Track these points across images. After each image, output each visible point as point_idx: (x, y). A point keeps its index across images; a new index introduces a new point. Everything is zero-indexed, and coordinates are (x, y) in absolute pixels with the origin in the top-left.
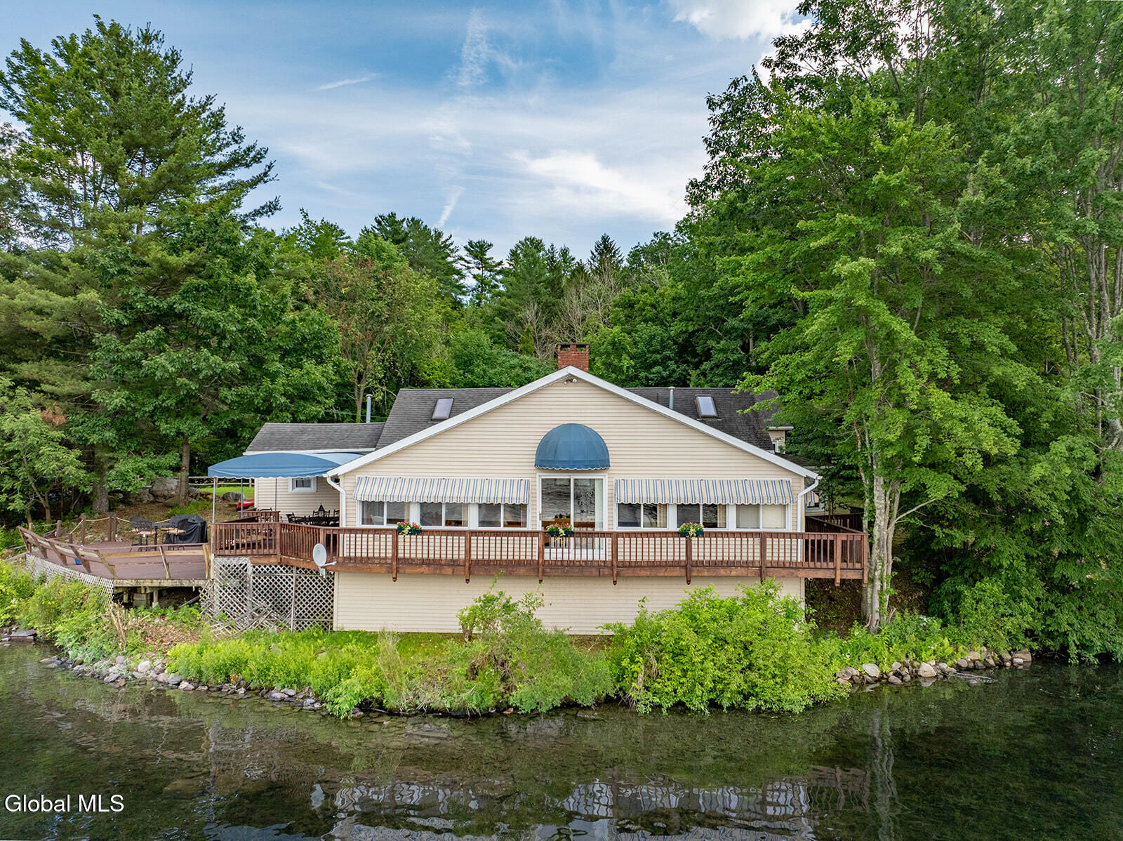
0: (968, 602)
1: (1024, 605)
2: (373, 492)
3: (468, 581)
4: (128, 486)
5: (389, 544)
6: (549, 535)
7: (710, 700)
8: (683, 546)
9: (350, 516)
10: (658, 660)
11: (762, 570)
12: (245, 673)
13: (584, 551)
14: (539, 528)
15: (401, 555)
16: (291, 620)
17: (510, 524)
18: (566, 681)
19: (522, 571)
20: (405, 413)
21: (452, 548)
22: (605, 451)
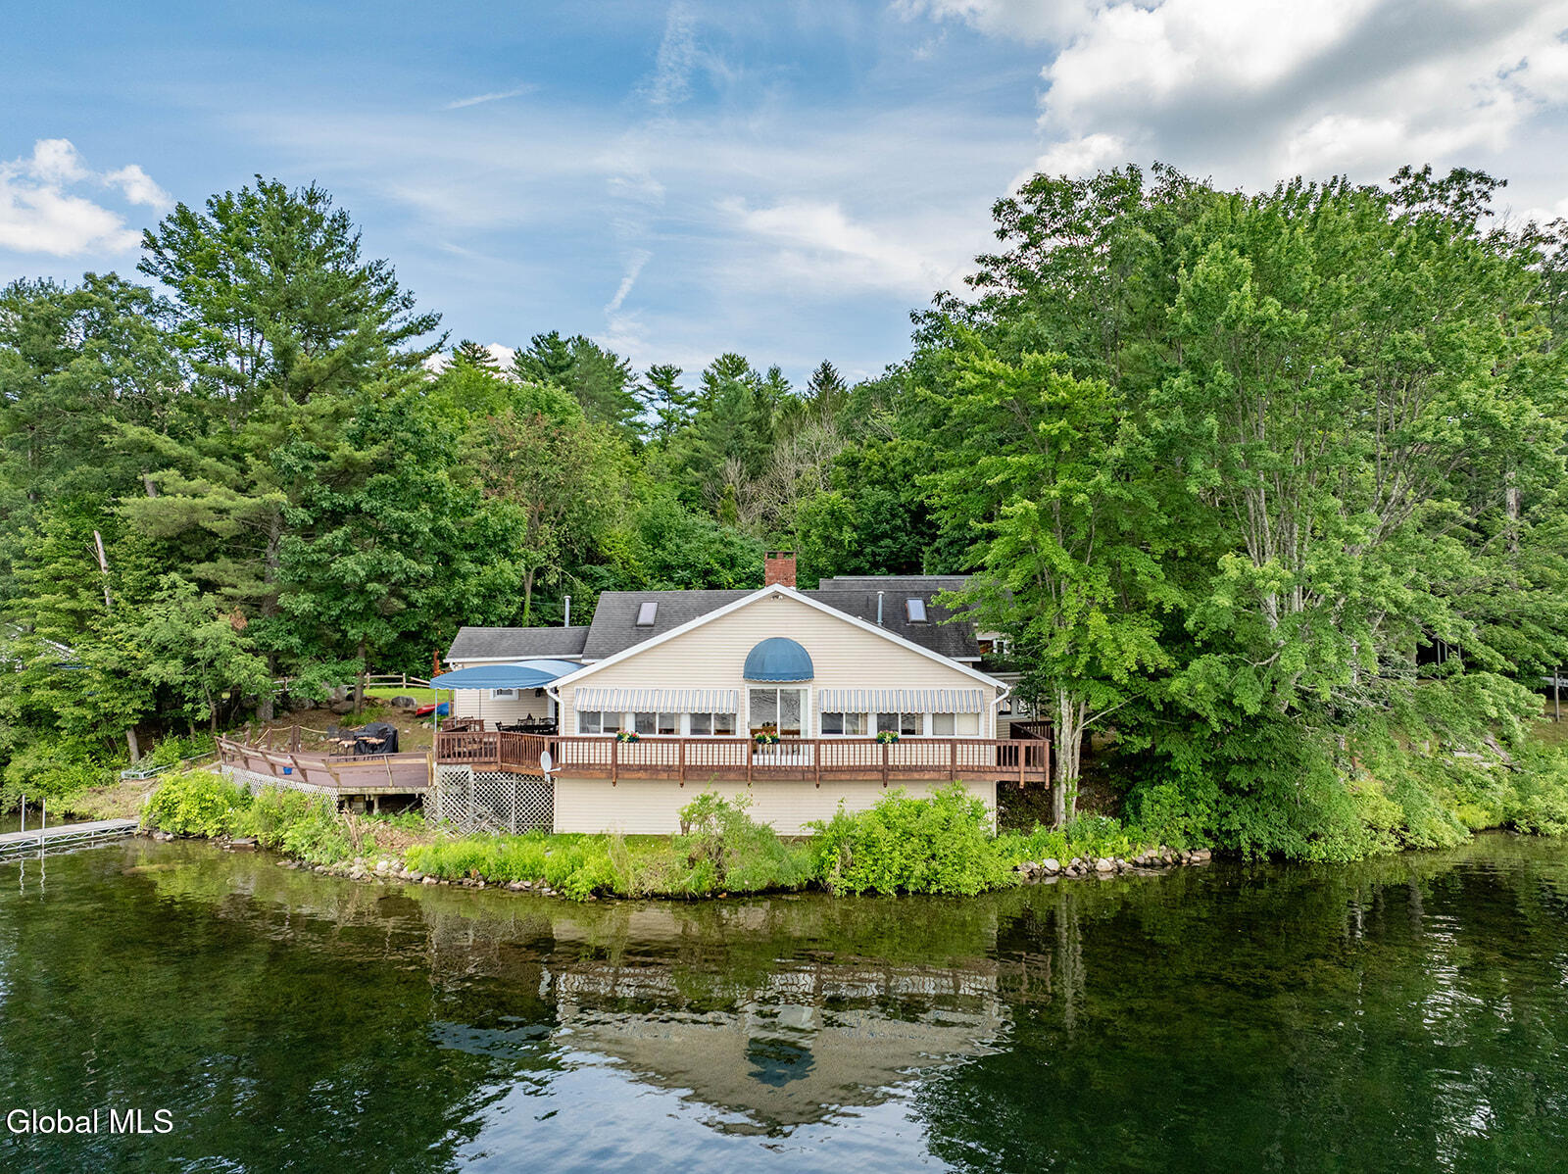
0: (1146, 805)
1: (1202, 806)
2: (590, 703)
3: (682, 785)
4: (315, 695)
5: (610, 751)
6: (757, 742)
7: (899, 886)
8: (881, 752)
9: (569, 726)
10: (853, 851)
11: (953, 773)
12: (484, 869)
13: (789, 757)
14: (748, 736)
15: (620, 762)
16: (512, 825)
17: (719, 732)
18: (771, 864)
19: (732, 776)
20: (608, 619)
21: (668, 755)
22: (809, 662)
